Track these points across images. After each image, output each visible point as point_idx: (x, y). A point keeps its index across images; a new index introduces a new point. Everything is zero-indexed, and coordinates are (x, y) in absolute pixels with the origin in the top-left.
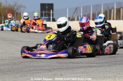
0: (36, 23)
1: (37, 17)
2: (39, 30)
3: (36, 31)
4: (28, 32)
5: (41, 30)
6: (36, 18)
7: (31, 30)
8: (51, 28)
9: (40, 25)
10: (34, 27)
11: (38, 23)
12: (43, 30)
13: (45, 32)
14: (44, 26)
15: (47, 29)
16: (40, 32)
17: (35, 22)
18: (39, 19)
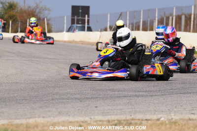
0: (33, 31)
1: (35, 23)
2: (37, 40)
3: (33, 41)
4: (23, 42)
5: (39, 40)
6: (33, 25)
7: (27, 40)
8: (53, 38)
9: (39, 34)
10: (30, 37)
11: (35, 31)
12: (42, 41)
13: (45, 43)
14: (43, 35)
15: (47, 39)
16: (38, 42)
17: (31, 29)
18: (37, 26)
